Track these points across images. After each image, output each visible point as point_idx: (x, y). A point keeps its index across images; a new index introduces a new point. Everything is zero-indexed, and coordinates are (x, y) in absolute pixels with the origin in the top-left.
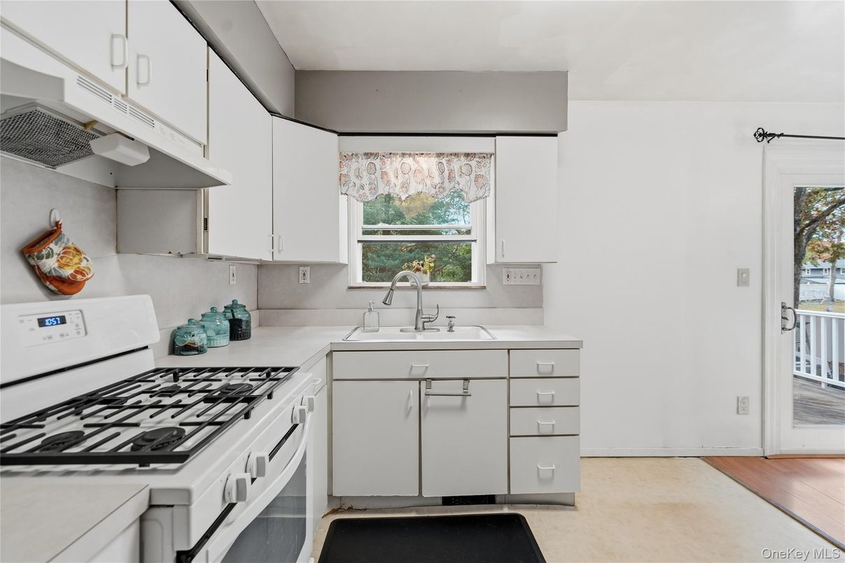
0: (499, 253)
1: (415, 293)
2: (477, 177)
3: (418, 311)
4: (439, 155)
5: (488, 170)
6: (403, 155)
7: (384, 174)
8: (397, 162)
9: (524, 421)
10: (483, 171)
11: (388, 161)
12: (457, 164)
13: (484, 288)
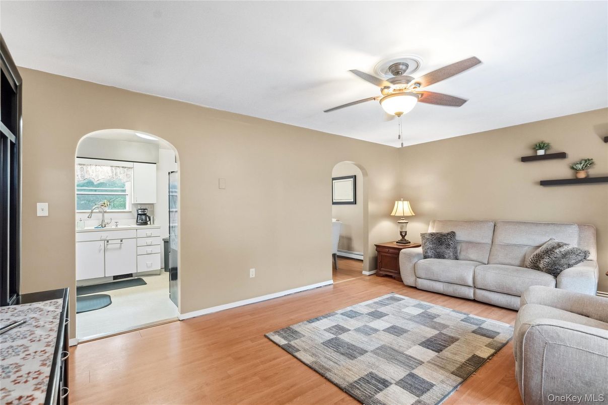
0: (135, 201)
1: (101, 214)
2: (127, 175)
3: (102, 220)
4: (112, 166)
5: (131, 172)
6: (96, 165)
7: (87, 171)
8: (93, 167)
9: (141, 250)
10: (129, 173)
11: (89, 167)
12: (118, 170)
13: (131, 212)
